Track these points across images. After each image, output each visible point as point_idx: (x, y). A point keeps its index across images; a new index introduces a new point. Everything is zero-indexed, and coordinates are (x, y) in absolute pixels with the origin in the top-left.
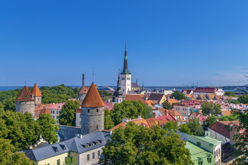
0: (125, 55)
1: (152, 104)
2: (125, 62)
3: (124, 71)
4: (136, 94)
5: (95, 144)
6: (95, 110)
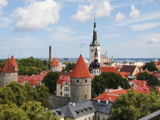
0: (95, 26)
1: (126, 76)
2: (95, 33)
3: (93, 42)
4: (106, 66)
5: (87, 111)
6: (84, 80)
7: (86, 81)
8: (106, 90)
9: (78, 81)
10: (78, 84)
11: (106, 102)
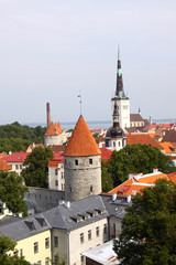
0: (119, 67)
1: (171, 149)
2: (119, 79)
3: (117, 94)
5: (92, 215)
6: (87, 160)
7: (91, 161)
8: (131, 176)
9: (77, 162)
10: (77, 167)
11: (126, 199)
